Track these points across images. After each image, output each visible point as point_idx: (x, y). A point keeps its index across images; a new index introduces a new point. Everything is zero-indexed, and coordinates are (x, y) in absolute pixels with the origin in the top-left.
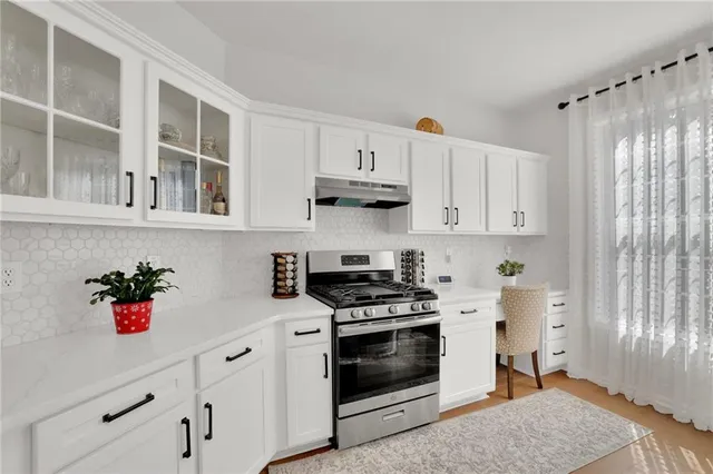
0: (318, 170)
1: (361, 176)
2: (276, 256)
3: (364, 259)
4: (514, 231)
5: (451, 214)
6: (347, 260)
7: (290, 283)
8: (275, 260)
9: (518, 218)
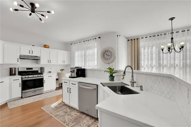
0: (20, 53)
1: (30, 55)
2: (10, 68)
3: (32, 69)
4: (63, 64)
5: (49, 61)
6: (27, 69)
7: (14, 73)
8: (10, 69)
9: (64, 62)
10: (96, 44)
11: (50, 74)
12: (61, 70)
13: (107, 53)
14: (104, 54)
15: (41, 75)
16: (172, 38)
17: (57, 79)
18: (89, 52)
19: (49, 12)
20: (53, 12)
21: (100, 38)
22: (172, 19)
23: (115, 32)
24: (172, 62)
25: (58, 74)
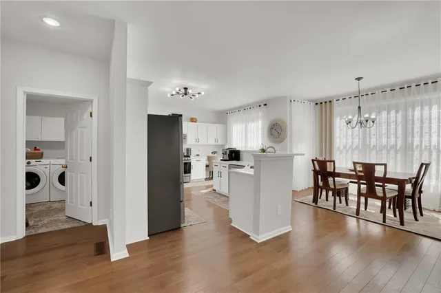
5: (197, 140)
9: (216, 140)
10: (260, 114)
11: (198, 158)
12: (212, 153)
13: (276, 127)
14: (272, 128)
15: (189, 158)
16: (359, 108)
17: (207, 166)
18: (252, 126)
19: (199, 93)
20: (203, 93)
21: (265, 105)
22: (359, 79)
23: (285, 97)
24: (384, 140)
25: (209, 158)
